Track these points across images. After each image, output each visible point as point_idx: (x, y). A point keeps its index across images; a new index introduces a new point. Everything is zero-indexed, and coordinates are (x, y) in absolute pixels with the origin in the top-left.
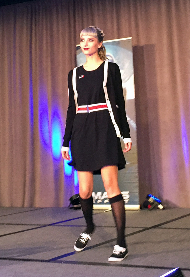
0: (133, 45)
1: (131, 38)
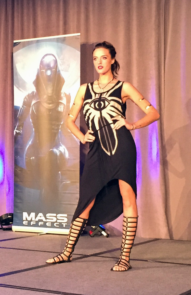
0: (81, 43)
1: (79, 34)
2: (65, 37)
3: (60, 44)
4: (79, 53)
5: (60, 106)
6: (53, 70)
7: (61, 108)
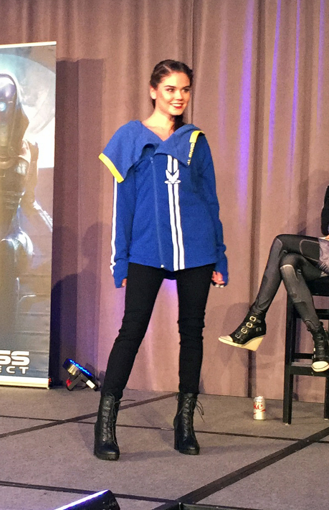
0: (57, 59)
1: (54, 43)
2: (31, 47)
3: (21, 58)
4: (53, 75)
5: (20, 165)
6: (9, 102)
7: (21, 168)
